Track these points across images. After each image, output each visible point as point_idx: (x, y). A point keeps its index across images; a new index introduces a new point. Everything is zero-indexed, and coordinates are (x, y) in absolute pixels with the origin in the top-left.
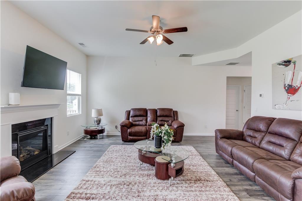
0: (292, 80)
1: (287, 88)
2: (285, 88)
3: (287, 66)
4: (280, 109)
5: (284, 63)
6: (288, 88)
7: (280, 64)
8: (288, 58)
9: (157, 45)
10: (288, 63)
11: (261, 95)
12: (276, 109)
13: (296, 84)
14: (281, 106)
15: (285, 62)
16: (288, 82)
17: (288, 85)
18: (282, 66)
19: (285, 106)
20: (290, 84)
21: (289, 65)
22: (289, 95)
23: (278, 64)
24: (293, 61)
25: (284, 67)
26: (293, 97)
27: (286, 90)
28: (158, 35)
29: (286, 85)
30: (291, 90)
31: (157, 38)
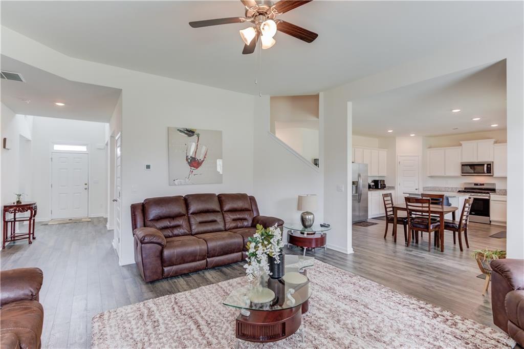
0: (196, 152)
1: (189, 160)
2: (187, 160)
3: (190, 136)
4: (181, 185)
5: (186, 132)
6: (191, 161)
7: (181, 131)
8: (192, 128)
9: (263, 48)
10: (190, 133)
11: (148, 167)
12: (176, 185)
13: (200, 157)
14: (182, 181)
15: (187, 130)
16: (191, 154)
17: (191, 157)
18: (183, 134)
19: (187, 180)
20: (194, 156)
21: (192, 136)
22: (192, 168)
23: (178, 130)
24: (196, 132)
25: (186, 135)
26: (196, 171)
27: (188, 162)
28: (264, 23)
29: (189, 157)
30: (194, 163)
31: (263, 29)
